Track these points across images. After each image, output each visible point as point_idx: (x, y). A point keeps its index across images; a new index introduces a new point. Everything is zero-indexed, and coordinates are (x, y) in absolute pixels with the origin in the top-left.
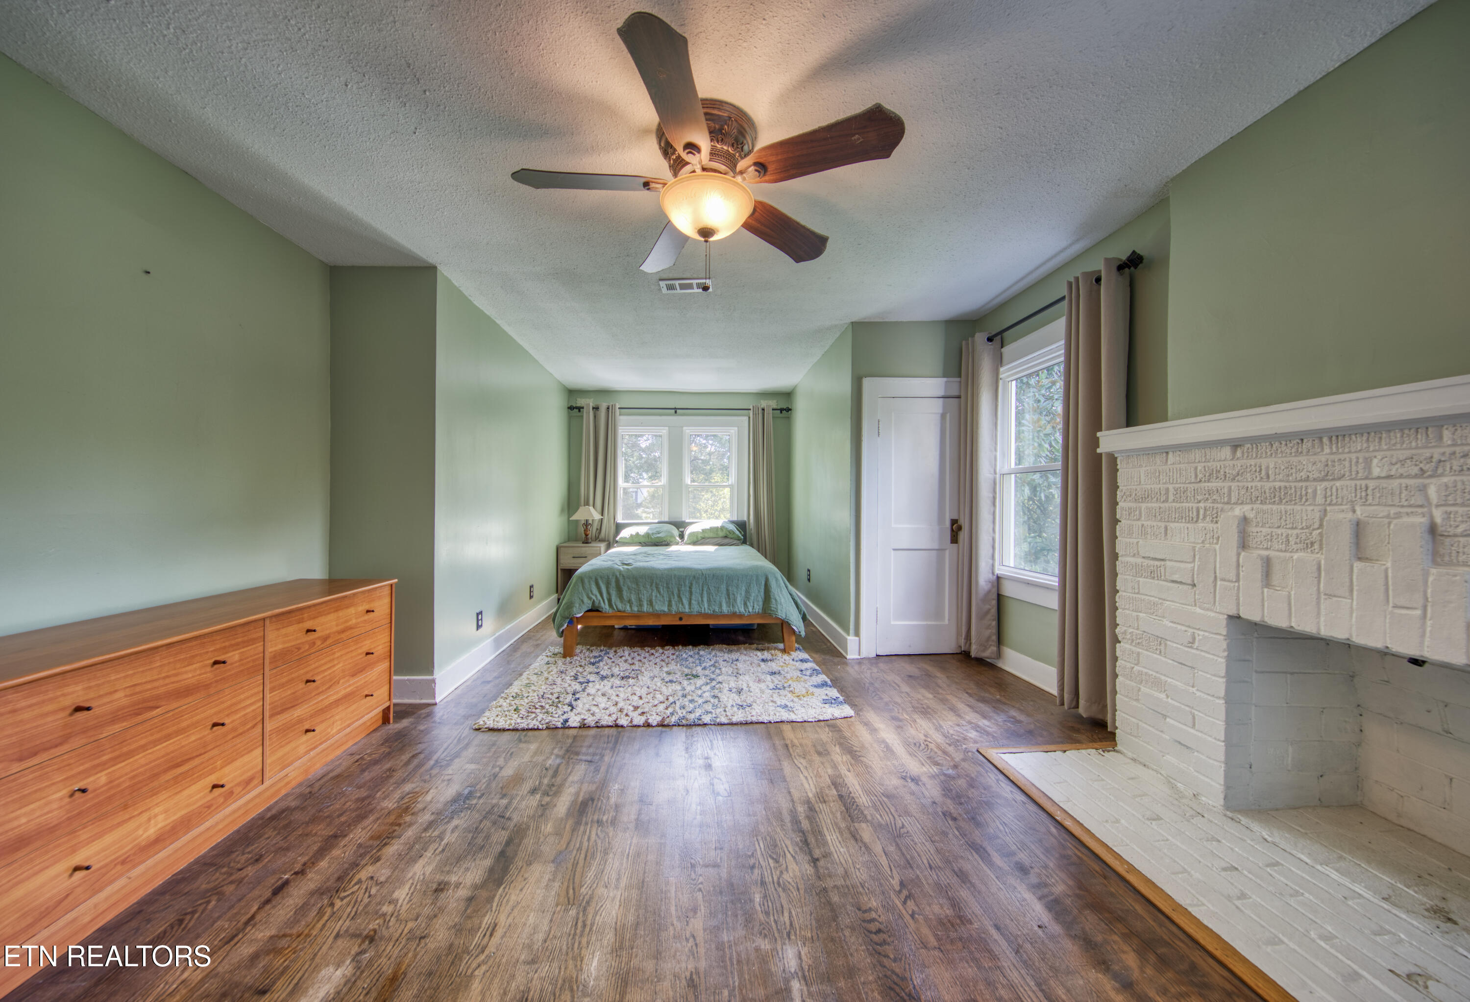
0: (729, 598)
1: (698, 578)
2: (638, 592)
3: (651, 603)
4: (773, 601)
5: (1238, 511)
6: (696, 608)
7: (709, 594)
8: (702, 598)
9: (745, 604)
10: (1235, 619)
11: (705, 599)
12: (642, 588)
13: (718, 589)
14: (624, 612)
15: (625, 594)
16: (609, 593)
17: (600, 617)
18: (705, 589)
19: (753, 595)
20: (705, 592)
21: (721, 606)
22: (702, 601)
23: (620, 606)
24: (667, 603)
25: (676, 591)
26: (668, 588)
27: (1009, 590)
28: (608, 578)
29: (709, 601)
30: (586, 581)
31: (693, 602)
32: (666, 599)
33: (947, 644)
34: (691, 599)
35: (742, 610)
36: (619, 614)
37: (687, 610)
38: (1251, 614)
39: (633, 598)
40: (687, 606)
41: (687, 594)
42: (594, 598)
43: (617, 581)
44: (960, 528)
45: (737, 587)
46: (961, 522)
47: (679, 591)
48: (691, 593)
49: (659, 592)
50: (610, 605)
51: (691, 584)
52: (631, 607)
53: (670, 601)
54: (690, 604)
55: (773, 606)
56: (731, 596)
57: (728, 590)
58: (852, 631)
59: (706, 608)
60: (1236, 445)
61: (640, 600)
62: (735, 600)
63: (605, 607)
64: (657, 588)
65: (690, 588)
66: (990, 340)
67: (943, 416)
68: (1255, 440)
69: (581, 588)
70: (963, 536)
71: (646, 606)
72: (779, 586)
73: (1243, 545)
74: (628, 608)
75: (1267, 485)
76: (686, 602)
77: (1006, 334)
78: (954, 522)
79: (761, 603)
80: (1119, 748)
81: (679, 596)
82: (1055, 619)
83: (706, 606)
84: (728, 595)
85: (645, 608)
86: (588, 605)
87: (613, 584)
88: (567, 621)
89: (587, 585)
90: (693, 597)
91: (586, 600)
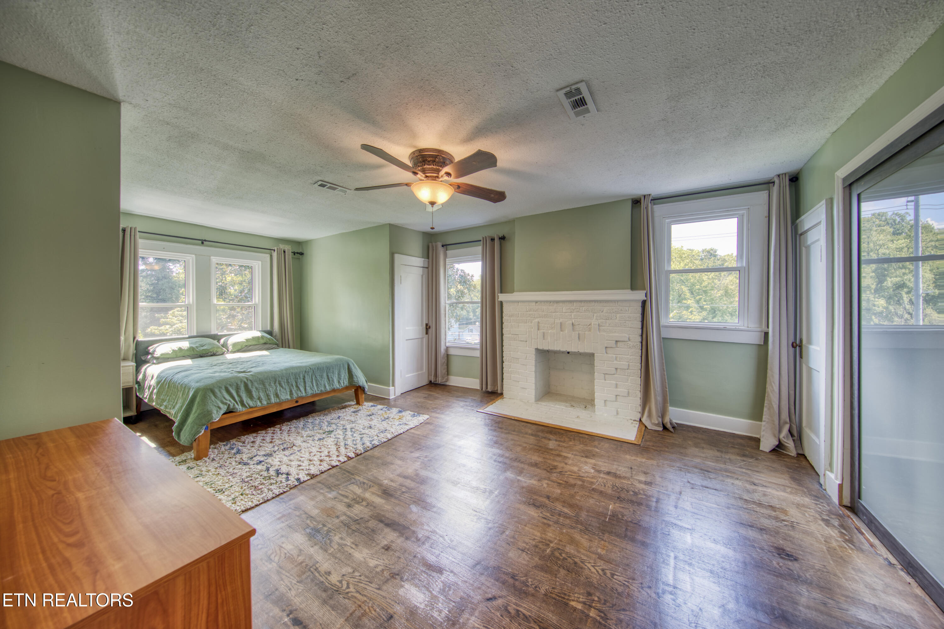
0: (329, 381)
1: (308, 372)
2: (265, 390)
3: (277, 395)
4: (355, 377)
5: (537, 320)
6: (310, 392)
7: (316, 381)
8: (312, 384)
9: (339, 382)
10: (537, 350)
11: (315, 385)
12: (268, 386)
13: (322, 377)
14: (256, 407)
15: (254, 394)
16: (239, 396)
17: (235, 416)
18: (314, 378)
19: (343, 376)
20: (314, 380)
21: (325, 386)
22: (313, 386)
23: (251, 404)
24: (289, 393)
25: (294, 384)
26: (288, 382)
27: (452, 352)
28: (237, 384)
29: (317, 385)
30: (217, 390)
31: (307, 388)
32: (288, 390)
33: (425, 382)
34: (305, 386)
35: (338, 386)
36: (251, 410)
37: (304, 394)
38: (540, 347)
39: (262, 395)
40: (304, 392)
41: (302, 384)
42: (228, 402)
43: (246, 386)
44: (430, 327)
45: (333, 373)
46: (430, 324)
47: (296, 383)
48: (305, 382)
49: (282, 387)
50: (243, 404)
51: (304, 377)
52: (261, 402)
53: (291, 391)
54: (305, 389)
55: (355, 379)
56: (330, 379)
57: (328, 376)
58: (391, 384)
59: (316, 390)
60: (536, 302)
61: (268, 396)
62: (333, 381)
63: (239, 407)
64: (280, 384)
65: (304, 379)
66: (443, 246)
67: (422, 276)
68: (541, 302)
69: (213, 398)
70: (432, 331)
71: (273, 399)
72: (355, 368)
73: (538, 329)
74: (259, 404)
75: (543, 313)
76: (302, 389)
77: (448, 246)
78: (427, 325)
79: (347, 380)
80: (505, 396)
81: (297, 386)
82: (479, 361)
83: (316, 389)
84: (328, 379)
85: (273, 400)
86: (224, 408)
87: (242, 388)
88: (204, 427)
89: (219, 394)
90: (307, 385)
91: (221, 405)
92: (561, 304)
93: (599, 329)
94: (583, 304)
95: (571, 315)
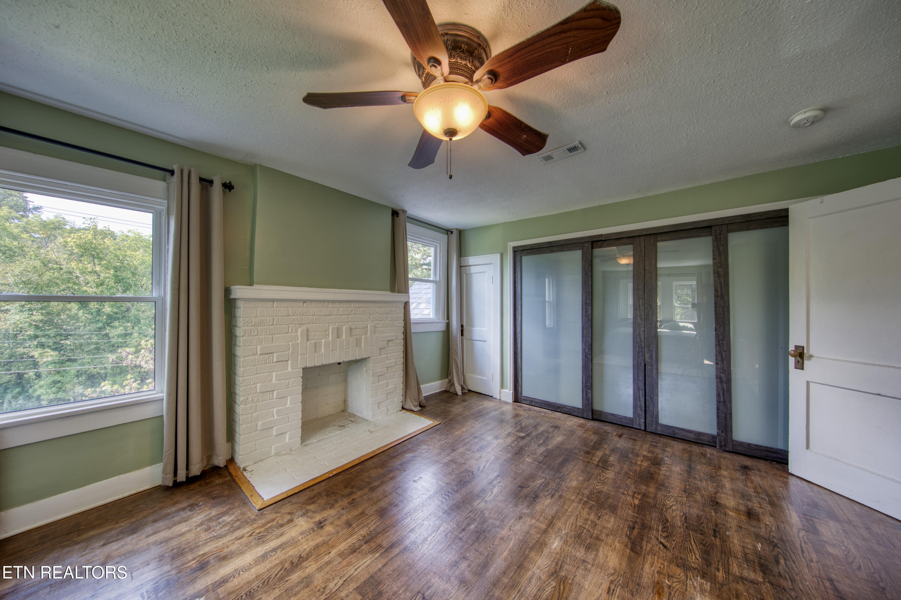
92: (337, 305)
93: (375, 331)
94: (360, 305)
95: (348, 318)
